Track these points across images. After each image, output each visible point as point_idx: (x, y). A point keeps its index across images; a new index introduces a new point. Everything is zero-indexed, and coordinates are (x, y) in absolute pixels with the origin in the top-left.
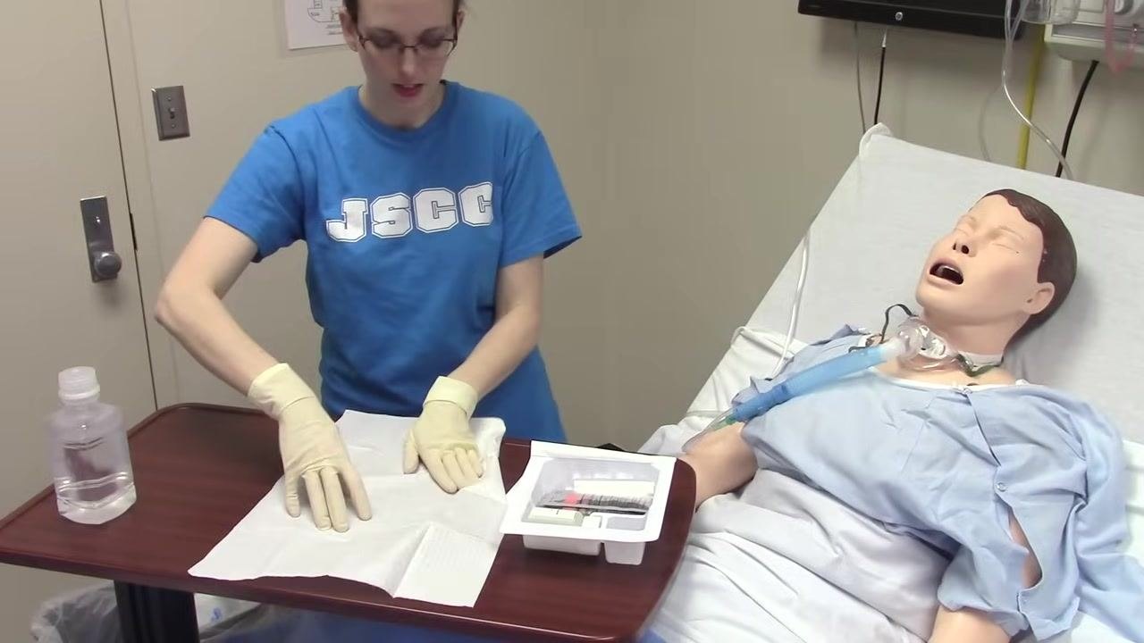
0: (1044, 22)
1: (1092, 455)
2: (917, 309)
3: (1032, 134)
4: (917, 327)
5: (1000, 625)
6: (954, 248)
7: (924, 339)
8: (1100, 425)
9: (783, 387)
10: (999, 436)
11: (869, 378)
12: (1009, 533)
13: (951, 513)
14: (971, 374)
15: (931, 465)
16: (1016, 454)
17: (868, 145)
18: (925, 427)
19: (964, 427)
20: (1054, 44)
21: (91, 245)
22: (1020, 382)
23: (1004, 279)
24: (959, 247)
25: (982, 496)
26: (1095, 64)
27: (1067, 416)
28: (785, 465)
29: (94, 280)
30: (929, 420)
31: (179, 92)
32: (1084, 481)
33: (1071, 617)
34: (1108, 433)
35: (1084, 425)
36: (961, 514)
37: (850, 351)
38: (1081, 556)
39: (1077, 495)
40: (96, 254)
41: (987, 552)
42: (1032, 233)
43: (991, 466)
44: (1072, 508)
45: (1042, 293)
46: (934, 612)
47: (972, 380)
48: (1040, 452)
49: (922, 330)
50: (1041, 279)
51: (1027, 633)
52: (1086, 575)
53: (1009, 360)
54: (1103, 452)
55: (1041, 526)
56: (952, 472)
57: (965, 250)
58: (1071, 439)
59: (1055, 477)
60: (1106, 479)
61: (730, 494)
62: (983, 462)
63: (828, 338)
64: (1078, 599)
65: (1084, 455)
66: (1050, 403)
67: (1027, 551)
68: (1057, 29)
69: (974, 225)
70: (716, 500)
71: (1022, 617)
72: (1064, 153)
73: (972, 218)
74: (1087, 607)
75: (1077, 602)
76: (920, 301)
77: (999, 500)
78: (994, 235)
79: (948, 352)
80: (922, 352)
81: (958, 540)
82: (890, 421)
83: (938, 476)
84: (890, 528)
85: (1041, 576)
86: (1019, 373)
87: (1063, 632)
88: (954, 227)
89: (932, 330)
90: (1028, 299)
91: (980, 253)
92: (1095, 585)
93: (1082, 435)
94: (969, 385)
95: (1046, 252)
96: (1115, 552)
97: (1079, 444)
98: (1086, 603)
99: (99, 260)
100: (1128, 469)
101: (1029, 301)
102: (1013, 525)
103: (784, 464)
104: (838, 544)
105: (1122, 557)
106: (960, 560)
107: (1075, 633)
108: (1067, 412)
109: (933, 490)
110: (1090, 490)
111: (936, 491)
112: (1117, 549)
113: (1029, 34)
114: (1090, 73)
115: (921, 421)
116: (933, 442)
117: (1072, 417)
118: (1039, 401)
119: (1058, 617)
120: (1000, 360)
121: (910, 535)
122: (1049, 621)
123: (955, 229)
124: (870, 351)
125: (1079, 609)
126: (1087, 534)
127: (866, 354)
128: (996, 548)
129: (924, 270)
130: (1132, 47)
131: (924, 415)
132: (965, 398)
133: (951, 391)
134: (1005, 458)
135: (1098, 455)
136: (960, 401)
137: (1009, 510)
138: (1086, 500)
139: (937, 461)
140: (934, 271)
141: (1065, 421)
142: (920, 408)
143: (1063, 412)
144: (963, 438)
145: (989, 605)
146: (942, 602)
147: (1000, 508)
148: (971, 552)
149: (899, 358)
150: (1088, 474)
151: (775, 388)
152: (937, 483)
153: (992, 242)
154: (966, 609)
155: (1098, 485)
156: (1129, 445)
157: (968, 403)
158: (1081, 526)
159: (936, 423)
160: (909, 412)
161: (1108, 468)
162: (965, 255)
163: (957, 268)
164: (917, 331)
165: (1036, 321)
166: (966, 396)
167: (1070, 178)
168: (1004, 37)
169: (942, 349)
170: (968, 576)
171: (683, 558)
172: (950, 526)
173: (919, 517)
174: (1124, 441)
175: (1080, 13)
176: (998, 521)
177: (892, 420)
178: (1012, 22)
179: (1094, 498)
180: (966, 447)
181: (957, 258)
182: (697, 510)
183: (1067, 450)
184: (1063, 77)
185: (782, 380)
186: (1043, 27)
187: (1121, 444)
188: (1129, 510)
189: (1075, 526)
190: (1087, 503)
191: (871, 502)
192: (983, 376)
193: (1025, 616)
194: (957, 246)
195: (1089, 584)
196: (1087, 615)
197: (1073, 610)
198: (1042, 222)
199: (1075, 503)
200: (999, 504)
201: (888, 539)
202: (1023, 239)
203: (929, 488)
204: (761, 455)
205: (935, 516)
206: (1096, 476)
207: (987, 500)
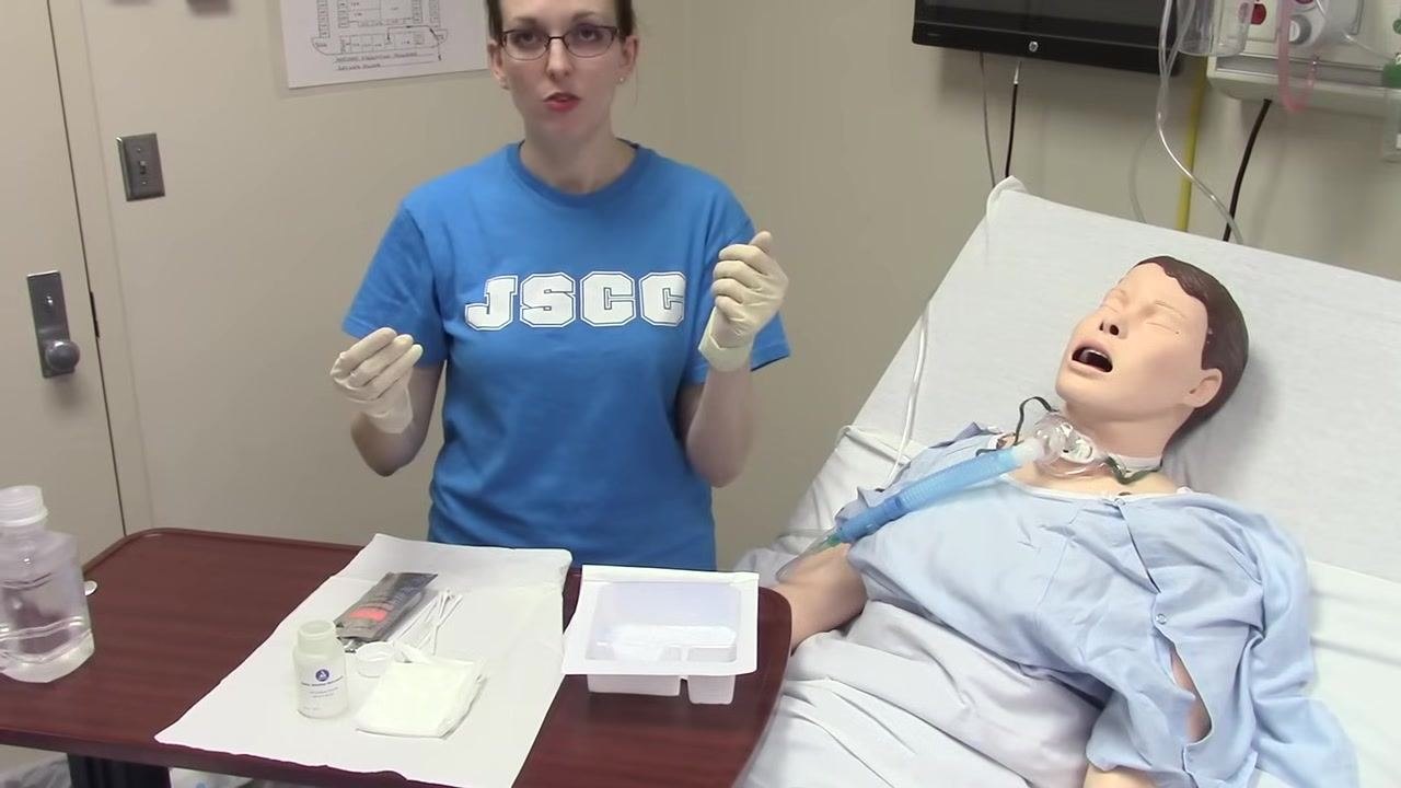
0: (1206, 54)
1: (1270, 577)
2: (1058, 403)
3: (1196, 191)
4: (1056, 424)
6: (1101, 328)
7: (1067, 439)
8: (1279, 542)
9: (897, 500)
10: (1155, 557)
11: (1000, 487)
12: (1171, 675)
13: (1102, 652)
14: (1124, 481)
15: (1077, 591)
16: (1178, 578)
17: (997, 203)
18: (1068, 547)
19: (1117, 546)
20: (1218, 80)
21: (43, 331)
22: (1183, 492)
23: (1161, 366)
24: (1107, 328)
25: (1137, 631)
26: (1267, 103)
27: (1239, 532)
28: (901, 596)
29: (45, 376)
30: (1073, 537)
31: (151, 141)
32: (1260, 610)
33: (1248, 776)
34: (1287, 550)
35: (1256, 539)
36: (1113, 653)
37: (977, 454)
38: (1258, 701)
39: (1253, 627)
40: (48, 342)
41: (1144, 698)
42: (1194, 310)
43: (1149, 594)
44: (1246, 646)
45: (1207, 382)
46: (1082, 773)
47: (1124, 488)
48: (1208, 575)
49: (1064, 428)
50: (1207, 363)
52: (1264, 725)
53: (1169, 464)
54: (1283, 574)
55: (1210, 665)
56: (1103, 601)
57: (1114, 330)
58: (1244, 558)
59: (1228, 604)
60: (1287, 607)
61: (834, 632)
62: (1139, 590)
63: (951, 440)
64: (1256, 754)
65: (1260, 579)
66: (1218, 516)
67: (1194, 697)
68: (1222, 62)
69: (1125, 301)
70: (817, 641)
71: (1187, 777)
72: (1232, 212)
73: (1123, 292)
74: (1266, 763)
75: (1253, 757)
76: (1061, 393)
77: (1159, 635)
78: (1148, 311)
79: (1096, 454)
80: (1064, 455)
81: (1109, 685)
82: (1027, 541)
83: (1084, 605)
84: (1027, 671)
85: (1210, 727)
86: (1182, 478)
88: (1101, 302)
89: (1076, 428)
90: (1191, 389)
91: (1132, 335)
92: (1275, 736)
93: (1258, 555)
94: (1121, 494)
95: (1211, 333)
96: (1300, 696)
97: (1254, 565)
98: (1265, 759)
99: (51, 351)
100: (1312, 595)
101: (1192, 392)
102: (1175, 667)
103: (900, 593)
104: (966, 693)
105: (1307, 702)
106: (1113, 709)
108: (1239, 526)
109: (1077, 624)
110: (1267, 621)
111: (1083, 626)
112: (1302, 691)
113: (1188, 68)
114: (1262, 116)
115: (1065, 539)
116: (1079, 564)
117: (1244, 533)
118: (1205, 513)
119: (1232, 777)
120: (1159, 463)
121: (1051, 678)
122: (1220, 781)
123: (1102, 306)
124: (1002, 455)
125: (1256, 767)
126: (1267, 673)
127: (996, 457)
128: (1155, 694)
129: (1066, 355)
130: (1310, 83)
131: (1068, 533)
132: (1116, 511)
133: (1099, 503)
134: (1166, 584)
135: (1277, 579)
136: (1111, 514)
137: (1171, 647)
138: (1264, 632)
139: (1085, 586)
140: (1077, 356)
141: (1236, 537)
142: (1061, 523)
143: (1234, 525)
144: (1115, 559)
145: (1150, 764)
146: (1092, 760)
147: (1159, 644)
148: (1126, 700)
149: (1036, 463)
150: (1265, 601)
151: (886, 501)
152: (1085, 615)
153: (1150, 320)
154: (1120, 769)
155: (1277, 615)
156: (1315, 566)
157: (1120, 516)
158: (1258, 665)
159: (1081, 542)
160: (1050, 529)
161: (1289, 591)
162: (1115, 336)
163: (1104, 352)
164: (1058, 430)
165: (1201, 416)
166: (1117, 508)
167: (1240, 242)
168: (1159, 73)
169: (1087, 452)
170: (1123, 728)
171: (775, 714)
172: (1101, 668)
173: (1063, 658)
174: (1307, 560)
175: (1248, 43)
176: (1158, 660)
177: (1029, 538)
178: (1168, 54)
179: (1271, 632)
180: (1118, 569)
181: (1105, 341)
182: (792, 653)
183: (1239, 571)
184: (1230, 120)
185: (896, 491)
186: (1205, 60)
187: (1305, 565)
188: (1314, 644)
189: (1250, 667)
190: (1264, 637)
191: (1003, 640)
192: (1138, 483)
193: (1191, 776)
194: (1105, 327)
195: (1267, 736)
196: (1264, 773)
197: (1250, 768)
198: (1206, 295)
199: (1250, 636)
200: (1158, 640)
201: (1024, 683)
202: (1183, 316)
203: (1074, 621)
204: (872, 584)
205: (1083, 657)
206: (1273, 604)
207: (1145, 635)
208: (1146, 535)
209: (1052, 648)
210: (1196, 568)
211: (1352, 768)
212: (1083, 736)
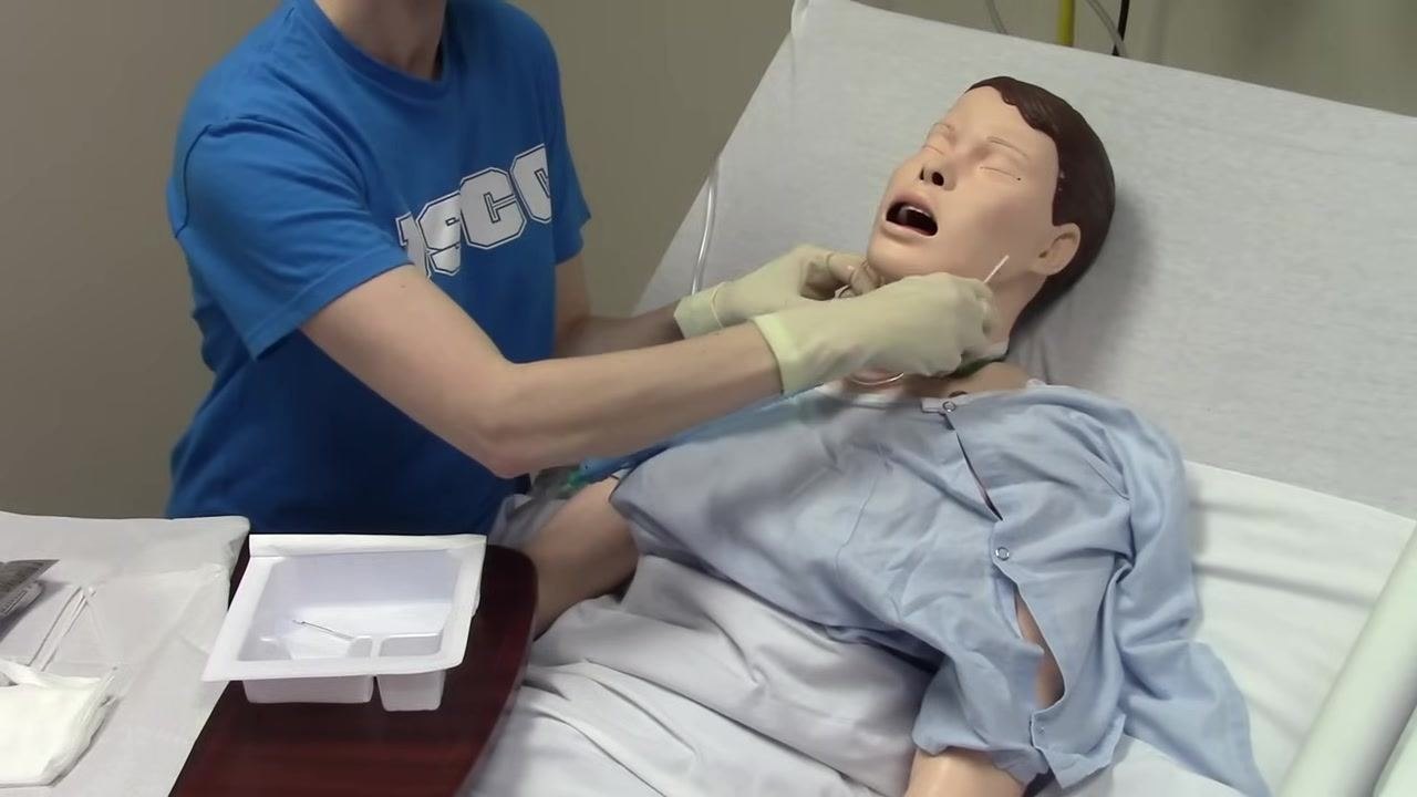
1: (1138, 489)
5: (1005, 770)
6: (922, 177)
8: (1149, 443)
10: (994, 472)
12: (1015, 626)
13: (922, 603)
15: (893, 527)
16: (1024, 498)
18: (884, 469)
19: (945, 463)
23: (998, 224)
24: (928, 175)
25: (973, 570)
27: (1101, 433)
28: (674, 546)
30: (892, 454)
32: (1127, 533)
33: (1113, 747)
34: (1161, 454)
35: (1126, 443)
36: (941, 601)
39: (1119, 556)
41: (979, 658)
42: (1038, 147)
43: (988, 523)
44: (1112, 576)
45: (1060, 241)
46: (909, 758)
47: (956, 386)
48: (1060, 492)
50: (1059, 217)
51: (1045, 779)
52: (1135, 677)
54: (1155, 484)
56: (928, 535)
57: (938, 179)
58: (1106, 468)
59: (1085, 529)
60: (1160, 526)
62: (972, 518)
64: (1123, 716)
65: (1126, 491)
66: (1075, 415)
67: (1042, 651)
69: (952, 139)
71: (1037, 754)
73: (950, 127)
74: (1138, 727)
75: (1120, 722)
77: (999, 575)
78: (981, 153)
81: (932, 645)
82: (832, 462)
83: (904, 544)
85: (1063, 694)
87: (1099, 772)
88: (923, 144)
90: (1042, 251)
91: (962, 185)
92: (1150, 692)
93: (1123, 461)
94: (954, 395)
95: (1062, 176)
96: (1179, 638)
97: (1118, 476)
98: (1134, 723)
100: (1193, 508)
102: (1021, 616)
103: (673, 543)
104: (758, 668)
107: (1119, 771)
108: (1100, 424)
109: (892, 568)
110: (1137, 547)
111: (899, 570)
112: (1182, 632)
115: (880, 457)
116: (898, 489)
117: (1107, 434)
118: (1057, 411)
119: (1094, 748)
120: (1006, 351)
121: (867, 641)
122: (1078, 756)
123: (924, 147)
125: (1124, 733)
126: (1140, 612)
128: (991, 650)
131: (883, 450)
132: (945, 417)
134: (1009, 508)
135: (1148, 489)
136: (937, 423)
137: (1013, 587)
138: (1133, 561)
139: (906, 518)
140: (892, 216)
141: (1096, 439)
142: (877, 437)
143: (1094, 425)
144: (943, 482)
145: (986, 741)
146: (917, 742)
147: (1001, 587)
148: (954, 663)
150: (1134, 520)
152: (901, 556)
153: (981, 165)
154: (951, 750)
155: (1148, 537)
156: (1198, 470)
157: (951, 423)
158: (1127, 603)
159: (900, 461)
160: (860, 446)
161: (1162, 505)
162: (939, 187)
163: (926, 209)
166: (947, 413)
170: (952, 698)
172: (917, 623)
173: (875, 613)
174: (1187, 463)
176: (999, 607)
177: (835, 460)
179: (1141, 559)
180: (950, 493)
181: (925, 192)
183: (1099, 485)
187: (1181, 471)
188: (1197, 570)
189: (1115, 604)
190: (1133, 566)
191: (802, 596)
192: (973, 378)
193: (1039, 751)
194: (925, 176)
195: (1140, 691)
196: (1137, 740)
197: (1116, 735)
198: (1054, 126)
199: (1116, 567)
200: (998, 581)
201: (832, 650)
202: (1024, 155)
203: (888, 566)
204: (644, 534)
205: (897, 610)
206: (1145, 523)
207: (982, 575)
208: (983, 446)
209: (862, 602)
210: (1045, 486)
211: (1243, 725)
212: (909, 711)
